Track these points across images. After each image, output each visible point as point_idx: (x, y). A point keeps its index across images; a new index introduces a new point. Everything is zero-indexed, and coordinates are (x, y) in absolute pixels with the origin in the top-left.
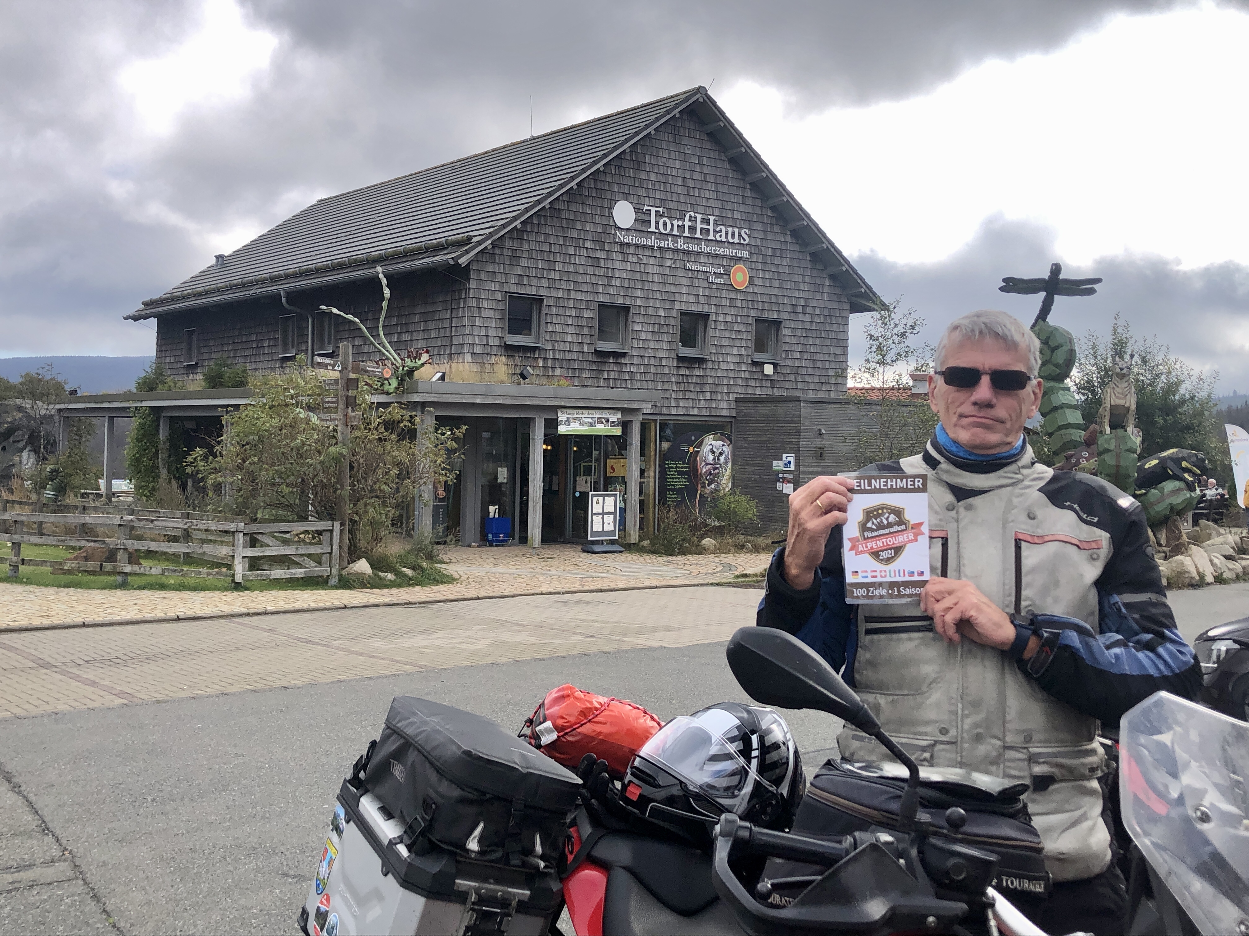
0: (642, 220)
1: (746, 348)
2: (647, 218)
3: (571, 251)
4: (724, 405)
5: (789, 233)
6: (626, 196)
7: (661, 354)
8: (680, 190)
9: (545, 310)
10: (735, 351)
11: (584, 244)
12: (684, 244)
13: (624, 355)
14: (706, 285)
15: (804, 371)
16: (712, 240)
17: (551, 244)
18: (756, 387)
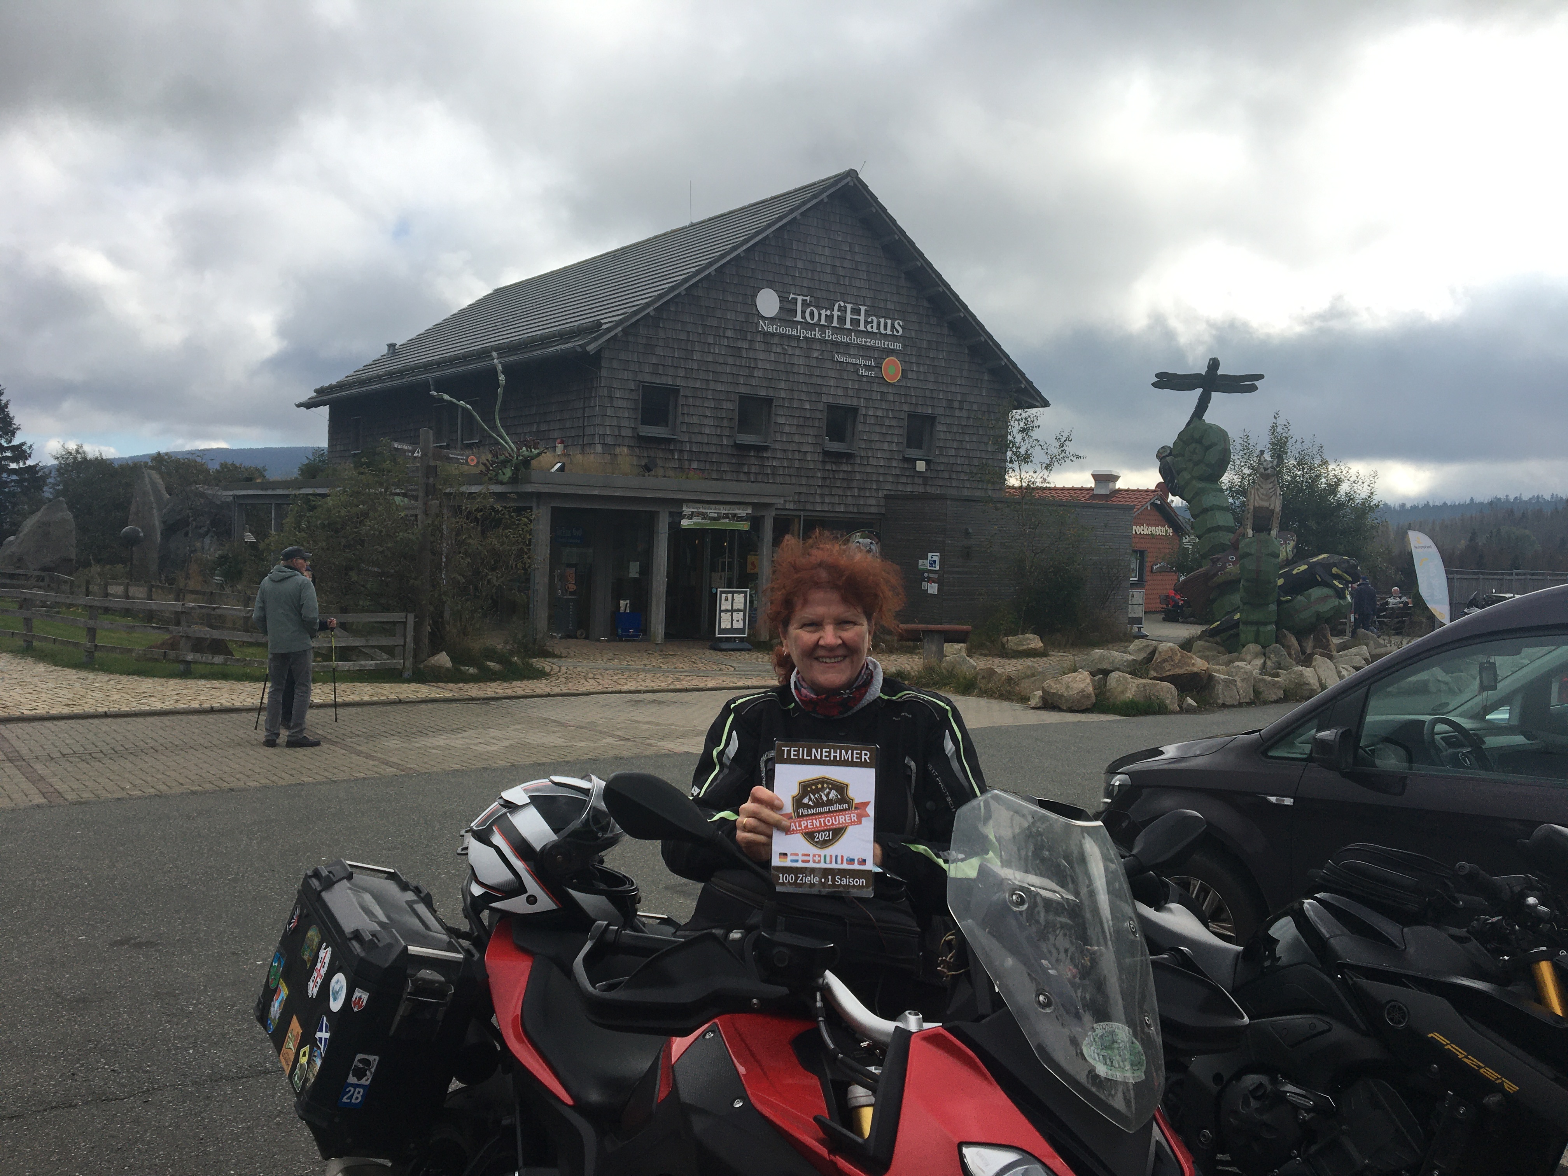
0: (787, 309)
1: (897, 443)
2: (792, 307)
3: (710, 340)
4: (873, 502)
5: (946, 325)
6: (771, 285)
7: (805, 448)
8: (828, 278)
9: (681, 401)
10: (886, 446)
11: (724, 333)
12: (832, 335)
13: (766, 448)
14: (856, 378)
15: (960, 469)
16: (863, 331)
17: (688, 332)
18: (908, 484)
